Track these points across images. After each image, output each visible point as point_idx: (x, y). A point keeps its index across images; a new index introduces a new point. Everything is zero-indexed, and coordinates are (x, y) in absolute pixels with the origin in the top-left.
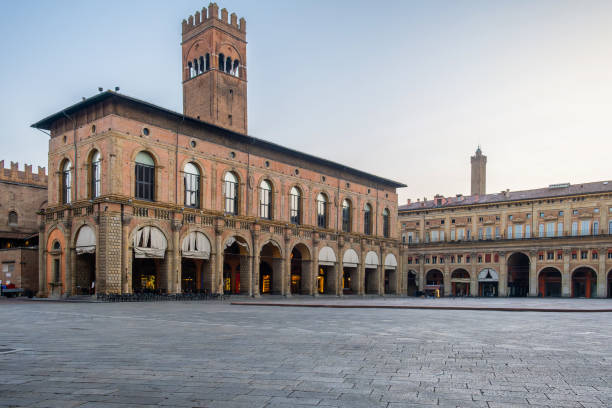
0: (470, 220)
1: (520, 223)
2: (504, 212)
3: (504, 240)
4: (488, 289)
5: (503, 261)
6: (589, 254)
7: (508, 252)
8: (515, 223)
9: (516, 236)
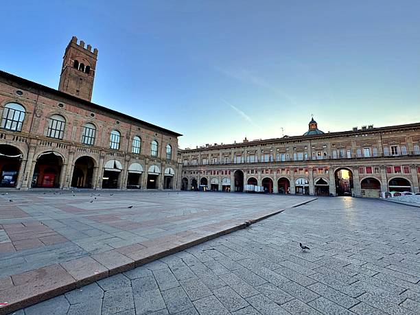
0: (219, 154)
1: (240, 156)
2: (233, 151)
3: (232, 164)
4: (225, 189)
5: (232, 174)
6: (269, 171)
7: (234, 170)
8: (237, 156)
9: (238, 162)
